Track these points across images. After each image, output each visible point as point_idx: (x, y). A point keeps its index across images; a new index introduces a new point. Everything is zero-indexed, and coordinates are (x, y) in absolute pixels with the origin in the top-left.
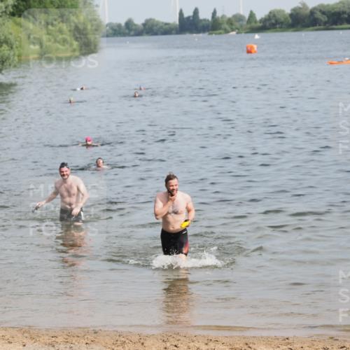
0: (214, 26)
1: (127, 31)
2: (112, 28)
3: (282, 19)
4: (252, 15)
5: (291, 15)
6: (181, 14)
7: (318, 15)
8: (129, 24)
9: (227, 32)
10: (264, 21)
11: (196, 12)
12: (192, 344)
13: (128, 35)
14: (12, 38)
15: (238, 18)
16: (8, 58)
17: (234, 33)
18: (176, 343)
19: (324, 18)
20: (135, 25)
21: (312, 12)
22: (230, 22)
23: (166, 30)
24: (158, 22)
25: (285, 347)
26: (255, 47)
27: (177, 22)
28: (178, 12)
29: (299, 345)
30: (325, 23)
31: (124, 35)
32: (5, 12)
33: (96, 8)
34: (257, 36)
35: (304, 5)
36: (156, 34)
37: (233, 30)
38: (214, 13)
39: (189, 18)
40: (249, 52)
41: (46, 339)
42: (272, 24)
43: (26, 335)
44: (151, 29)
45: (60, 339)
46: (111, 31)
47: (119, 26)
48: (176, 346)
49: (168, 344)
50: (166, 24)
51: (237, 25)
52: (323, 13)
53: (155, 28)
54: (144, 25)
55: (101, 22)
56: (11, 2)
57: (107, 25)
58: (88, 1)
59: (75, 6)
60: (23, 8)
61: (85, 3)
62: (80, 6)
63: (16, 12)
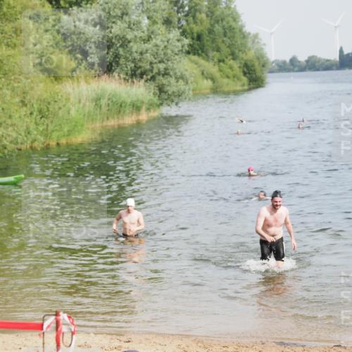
1: (292, 67)
2: (278, 65)
6: (341, 51)
8: (293, 61)
13: (293, 71)
14: (187, 74)
16: (183, 92)
20: (299, 62)
23: (327, 66)
24: (320, 60)
27: (338, 59)
28: (338, 49)
31: (289, 70)
32: (182, 51)
33: (263, 47)
36: (318, 70)
39: (348, 55)
41: (218, 349)
43: (199, 344)
44: (313, 65)
46: (276, 67)
47: (284, 62)
50: (328, 60)
53: (317, 64)
54: (307, 61)
55: (268, 60)
56: (187, 41)
57: (273, 62)
58: (256, 40)
59: (244, 45)
60: (198, 46)
61: (253, 42)
62: (249, 45)
63: (192, 51)
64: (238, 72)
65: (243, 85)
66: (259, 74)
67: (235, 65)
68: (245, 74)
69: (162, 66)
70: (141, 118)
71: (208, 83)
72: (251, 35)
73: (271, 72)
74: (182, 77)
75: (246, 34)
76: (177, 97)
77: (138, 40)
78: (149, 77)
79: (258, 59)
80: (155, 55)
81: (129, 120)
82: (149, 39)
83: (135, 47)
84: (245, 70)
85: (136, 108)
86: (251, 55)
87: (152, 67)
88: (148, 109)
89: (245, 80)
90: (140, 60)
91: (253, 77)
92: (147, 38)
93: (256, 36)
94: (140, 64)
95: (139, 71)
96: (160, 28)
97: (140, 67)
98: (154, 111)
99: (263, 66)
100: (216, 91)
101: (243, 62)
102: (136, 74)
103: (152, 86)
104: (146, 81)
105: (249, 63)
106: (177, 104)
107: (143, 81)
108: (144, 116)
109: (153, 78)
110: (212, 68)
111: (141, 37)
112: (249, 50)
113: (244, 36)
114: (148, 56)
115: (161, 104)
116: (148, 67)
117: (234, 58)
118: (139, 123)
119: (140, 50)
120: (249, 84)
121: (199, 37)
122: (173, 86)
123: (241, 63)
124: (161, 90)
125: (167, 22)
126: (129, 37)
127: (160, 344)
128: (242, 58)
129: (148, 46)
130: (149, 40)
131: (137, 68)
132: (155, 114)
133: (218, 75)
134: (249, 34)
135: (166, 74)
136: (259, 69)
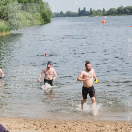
0: (91, 14)
1: (61, 15)
3: (114, 11)
4: (104, 10)
5: (117, 10)
6: (79, 9)
7: (127, 10)
8: (61, 13)
9: (95, 16)
10: (108, 12)
11: (85, 9)
12: (83, 124)
15: (99, 11)
17: (98, 16)
18: (77, 124)
19: (129, 11)
20: (64, 13)
21: (125, 9)
22: (96, 12)
23: (74, 15)
24: (71, 12)
25: (115, 125)
26: (105, 21)
27: (78, 12)
28: (78, 9)
29: (120, 125)
30: (129, 13)
31: (60, 17)
33: (50, 7)
34: (105, 17)
35: (122, 6)
36: (71, 16)
37: (97, 15)
38: (91, 9)
39: (82, 11)
40: (103, 23)
41: (32, 122)
42: (111, 13)
43: (25, 120)
44: (69, 15)
45: (37, 122)
46: (55, 15)
47: (58, 13)
48: (77, 125)
49: (75, 124)
50: (74, 13)
51: (99, 13)
52: (129, 9)
53: (70, 14)
54: (67, 13)
55: (52, 12)
57: (53, 14)
58: (47, 5)
61: (46, 6)
62: (45, 7)
65: (42, 22)
66: (48, 18)
68: (43, 18)
70: (3, 34)
72: (45, 3)
73: (52, 17)
75: (43, 3)
77: (2, 5)
78: (6, 19)
79: (48, 12)
84: (43, 16)
86: (45, 10)
87: (7, 15)
88: (6, 31)
89: (43, 20)
90: (2, 12)
91: (46, 19)
92: (5, 4)
93: (47, 3)
94: (3, 14)
95: (2, 16)
97: (2, 15)
98: (8, 32)
99: (50, 15)
101: (42, 13)
103: (7, 22)
104: (5, 20)
105: (44, 14)
106: (17, 29)
107: (4, 20)
108: (4, 34)
111: (3, 3)
112: (45, 9)
114: (6, 11)
116: (6, 15)
119: (2, 8)
120: (45, 22)
123: (41, 14)
127: (10, 121)
128: (42, 12)
129: (5, 7)
130: (6, 5)
132: (8, 33)
134: (44, 2)
136: (48, 16)
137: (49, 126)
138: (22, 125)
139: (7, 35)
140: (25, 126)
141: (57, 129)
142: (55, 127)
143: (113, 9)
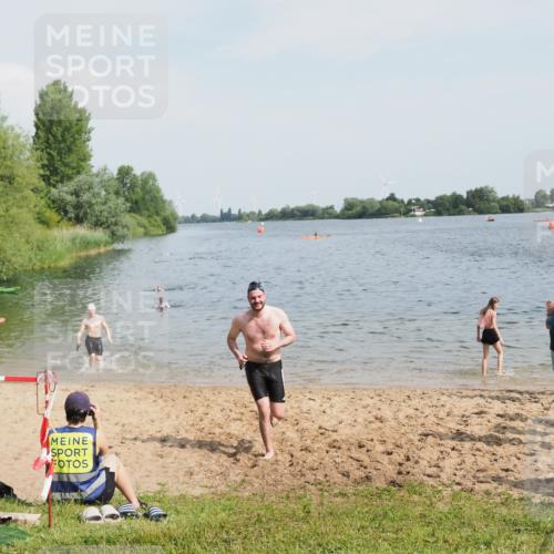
0: (240, 218)
3: (277, 214)
4: (260, 212)
5: (281, 212)
7: (296, 212)
8: (193, 216)
9: (246, 221)
10: (267, 215)
11: (230, 210)
13: (193, 222)
14: (129, 225)
15: (253, 213)
16: (127, 235)
17: (250, 221)
19: (299, 214)
20: (197, 217)
21: (293, 210)
22: (248, 216)
23: (214, 220)
27: (220, 216)
28: (220, 210)
30: (299, 216)
31: (190, 222)
32: (126, 210)
34: (263, 223)
35: (288, 206)
36: (208, 222)
38: (240, 211)
39: (226, 213)
42: (271, 216)
44: (205, 219)
46: (183, 220)
47: (188, 217)
50: (213, 216)
51: (252, 217)
52: (298, 211)
53: (207, 219)
54: (201, 217)
56: (128, 205)
58: (171, 204)
59: (163, 207)
60: (135, 207)
61: (169, 205)
62: (167, 207)
63: (131, 210)
64: (160, 222)
65: (163, 231)
66: (172, 224)
67: (158, 219)
68: (164, 224)
69: (113, 220)
70: (100, 250)
71: (142, 230)
73: (180, 223)
74: (126, 226)
76: (122, 238)
77: (99, 204)
78: (106, 226)
79: (172, 215)
80: (109, 213)
81: (93, 252)
82: (105, 203)
83: (96, 208)
84: (164, 222)
85: (97, 244)
86: (167, 213)
87: (108, 220)
88: (105, 246)
89: (164, 228)
90: (100, 216)
91: (169, 226)
93: (171, 202)
94: (100, 218)
95: (99, 222)
96: (113, 197)
97: (100, 220)
99: (175, 220)
100: (147, 234)
101: (163, 217)
102: (98, 224)
103: (108, 232)
104: (104, 228)
105: (166, 218)
107: (102, 228)
108: (102, 250)
109: (108, 227)
110: (144, 221)
111: (100, 202)
112: (167, 210)
113: (164, 202)
114: (105, 214)
115: (113, 243)
116: (105, 220)
117: (158, 214)
118: (99, 254)
119: (100, 210)
120: (167, 231)
121: (136, 202)
122: (120, 231)
124: (113, 233)
125: (117, 193)
126: (94, 202)
128: (163, 215)
129: (104, 207)
131: (98, 220)
132: (110, 248)
133: (147, 225)
134: (167, 200)
135: (116, 224)
136: (172, 222)
137: (176, 395)
138: (132, 395)
139: (109, 251)
140: (138, 395)
141: (187, 401)
142: (185, 397)
143: (275, 210)
